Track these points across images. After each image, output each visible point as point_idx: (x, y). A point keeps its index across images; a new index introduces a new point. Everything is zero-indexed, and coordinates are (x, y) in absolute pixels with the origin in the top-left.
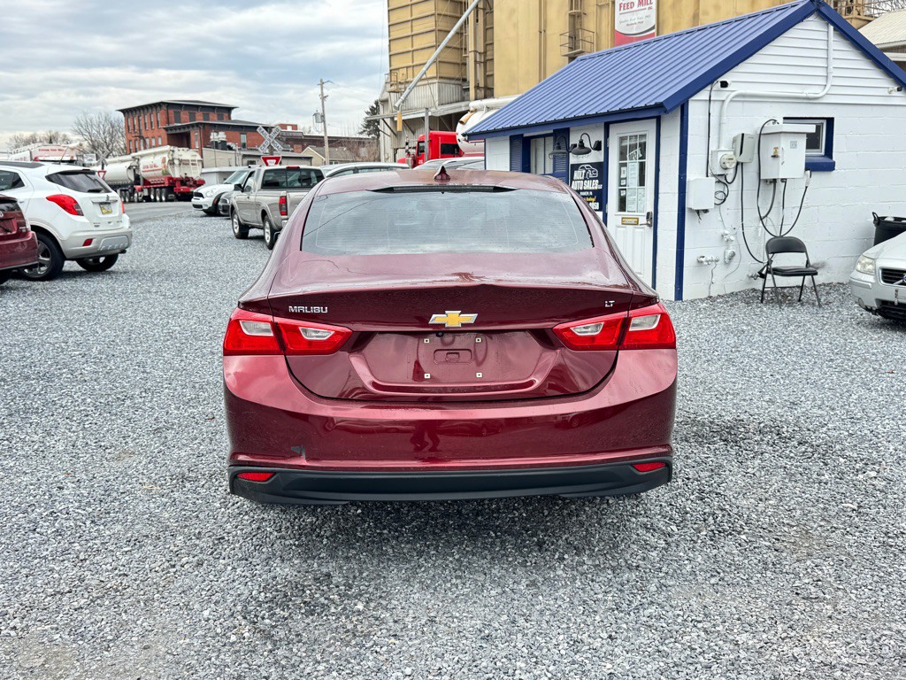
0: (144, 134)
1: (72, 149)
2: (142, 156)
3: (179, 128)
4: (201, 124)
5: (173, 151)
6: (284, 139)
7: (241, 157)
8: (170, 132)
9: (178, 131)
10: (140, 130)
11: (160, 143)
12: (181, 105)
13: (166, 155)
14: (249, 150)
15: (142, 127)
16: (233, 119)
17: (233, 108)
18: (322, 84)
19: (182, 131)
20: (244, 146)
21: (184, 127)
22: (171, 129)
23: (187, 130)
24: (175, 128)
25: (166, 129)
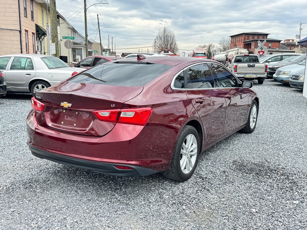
0: (236, 44)
1: (206, 49)
2: (229, 52)
3: (248, 42)
4: (255, 40)
5: (239, 50)
6: (286, 45)
7: (267, 51)
8: (245, 43)
9: (247, 43)
10: (235, 43)
11: (241, 47)
12: (250, 34)
13: (236, 51)
14: (271, 49)
15: (236, 42)
16: (268, 38)
17: (268, 34)
18: (301, 24)
19: (249, 43)
20: (270, 47)
21: (249, 41)
22: (245, 42)
23: (250, 42)
24: (247, 42)
25: (244, 42)
